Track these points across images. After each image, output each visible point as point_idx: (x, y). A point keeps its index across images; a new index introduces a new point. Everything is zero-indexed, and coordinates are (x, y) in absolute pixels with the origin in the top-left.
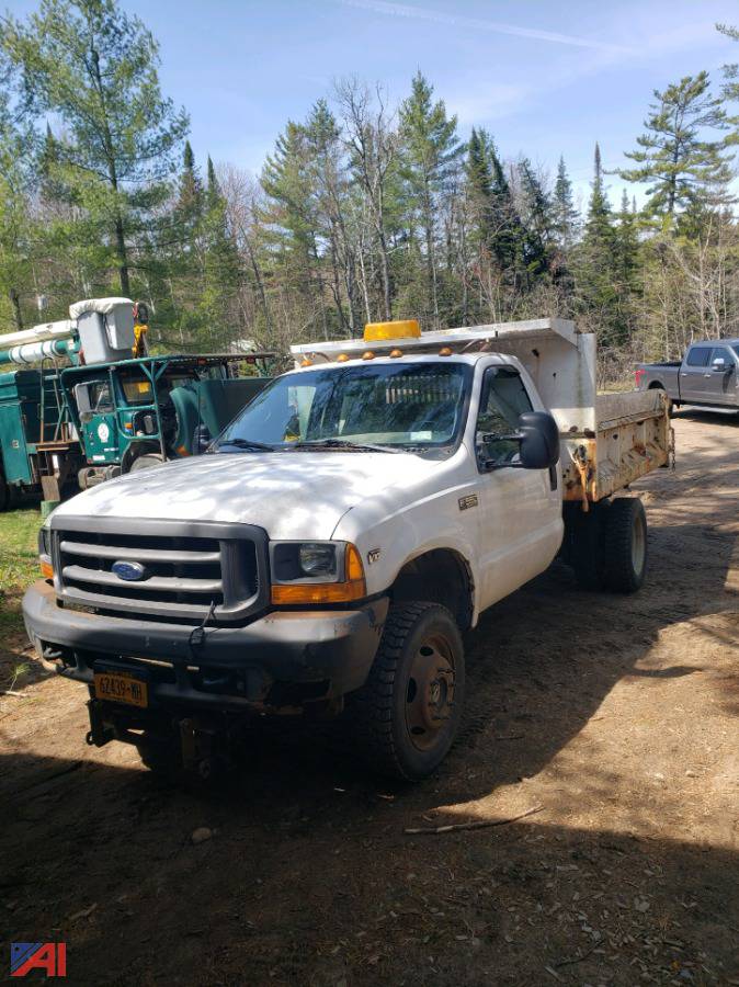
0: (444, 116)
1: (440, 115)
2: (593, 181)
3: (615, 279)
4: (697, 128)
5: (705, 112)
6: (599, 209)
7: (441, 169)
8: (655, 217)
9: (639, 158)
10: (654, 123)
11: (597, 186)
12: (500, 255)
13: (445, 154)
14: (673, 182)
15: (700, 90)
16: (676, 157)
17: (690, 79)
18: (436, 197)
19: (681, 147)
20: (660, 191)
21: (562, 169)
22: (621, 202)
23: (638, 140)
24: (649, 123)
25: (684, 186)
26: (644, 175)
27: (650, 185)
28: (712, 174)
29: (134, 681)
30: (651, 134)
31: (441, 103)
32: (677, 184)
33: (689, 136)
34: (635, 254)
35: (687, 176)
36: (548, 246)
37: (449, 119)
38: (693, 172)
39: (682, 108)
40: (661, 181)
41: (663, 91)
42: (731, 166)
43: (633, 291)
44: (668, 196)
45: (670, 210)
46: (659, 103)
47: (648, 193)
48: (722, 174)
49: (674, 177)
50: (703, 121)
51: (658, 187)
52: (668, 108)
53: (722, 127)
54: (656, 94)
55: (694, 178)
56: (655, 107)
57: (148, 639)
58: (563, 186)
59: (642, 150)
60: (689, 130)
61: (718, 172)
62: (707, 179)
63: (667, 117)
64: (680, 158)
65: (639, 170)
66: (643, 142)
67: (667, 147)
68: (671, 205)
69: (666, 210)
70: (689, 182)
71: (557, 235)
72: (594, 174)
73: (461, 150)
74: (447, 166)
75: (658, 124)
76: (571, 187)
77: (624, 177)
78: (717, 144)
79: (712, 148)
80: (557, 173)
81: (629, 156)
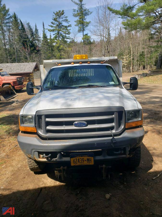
0: (5, 8)
1: (4, 7)
2: (43, 30)
3: (49, 53)
4: (63, 22)
5: (64, 19)
6: (45, 37)
7: (5, 21)
8: (56, 40)
9: (52, 27)
10: (54, 19)
11: (44, 32)
12: (24, 45)
13: (7, 17)
14: (59, 33)
15: (63, 14)
16: (59, 28)
17: (60, 11)
18: (5, 28)
19: (60, 26)
20: (56, 35)
21: (36, 26)
22: (50, 36)
23: (51, 23)
24: (53, 19)
25: (61, 34)
26: (53, 31)
27: (54, 33)
28: (67, 32)
29: (88, 157)
30: (54, 22)
31: (4, 5)
32: (60, 34)
33: (61, 24)
34: (54, 48)
35: (62, 32)
36: (35, 44)
37: (7, 9)
38: (63, 31)
39: (60, 17)
40: (56, 32)
41: (55, 12)
42: (70, 31)
43: (54, 56)
44: (58, 36)
45: (59, 39)
46: (55, 15)
47: (54, 35)
48: (68, 33)
49: (59, 32)
50: (64, 21)
51: (56, 34)
52: (57, 17)
53: (67, 23)
54: (54, 13)
55: (63, 33)
56: (54, 16)
57: (96, 143)
58: (37, 30)
59: (52, 25)
60: (61, 22)
61: (68, 32)
62: (65, 33)
63: (57, 18)
64: (60, 28)
65: (52, 29)
66: (52, 23)
67: (57, 25)
68: (59, 38)
69: (58, 39)
70: (62, 33)
71: (37, 42)
72: (43, 29)
73: (11, 17)
74: (7, 21)
75: (55, 20)
76: (38, 31)
77: (49, 30)
78: (67, 26)
79: (66, 27)
80: (35, 27)
81: (50, 26)
